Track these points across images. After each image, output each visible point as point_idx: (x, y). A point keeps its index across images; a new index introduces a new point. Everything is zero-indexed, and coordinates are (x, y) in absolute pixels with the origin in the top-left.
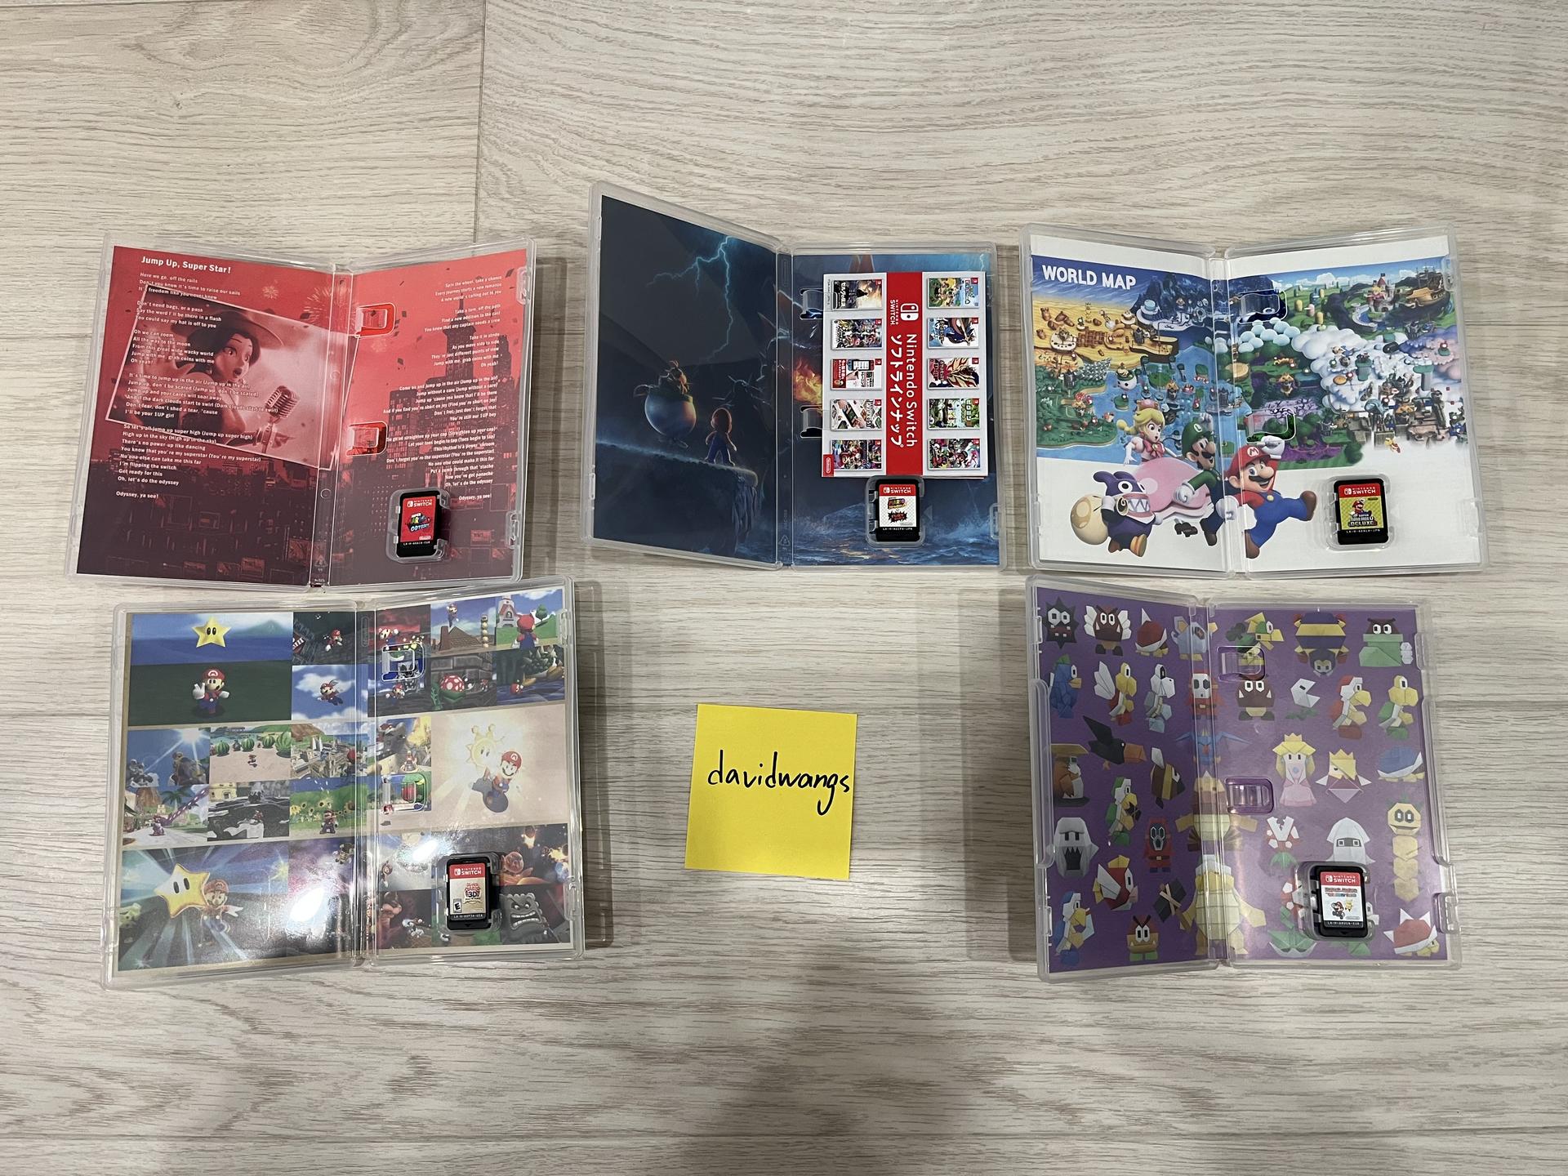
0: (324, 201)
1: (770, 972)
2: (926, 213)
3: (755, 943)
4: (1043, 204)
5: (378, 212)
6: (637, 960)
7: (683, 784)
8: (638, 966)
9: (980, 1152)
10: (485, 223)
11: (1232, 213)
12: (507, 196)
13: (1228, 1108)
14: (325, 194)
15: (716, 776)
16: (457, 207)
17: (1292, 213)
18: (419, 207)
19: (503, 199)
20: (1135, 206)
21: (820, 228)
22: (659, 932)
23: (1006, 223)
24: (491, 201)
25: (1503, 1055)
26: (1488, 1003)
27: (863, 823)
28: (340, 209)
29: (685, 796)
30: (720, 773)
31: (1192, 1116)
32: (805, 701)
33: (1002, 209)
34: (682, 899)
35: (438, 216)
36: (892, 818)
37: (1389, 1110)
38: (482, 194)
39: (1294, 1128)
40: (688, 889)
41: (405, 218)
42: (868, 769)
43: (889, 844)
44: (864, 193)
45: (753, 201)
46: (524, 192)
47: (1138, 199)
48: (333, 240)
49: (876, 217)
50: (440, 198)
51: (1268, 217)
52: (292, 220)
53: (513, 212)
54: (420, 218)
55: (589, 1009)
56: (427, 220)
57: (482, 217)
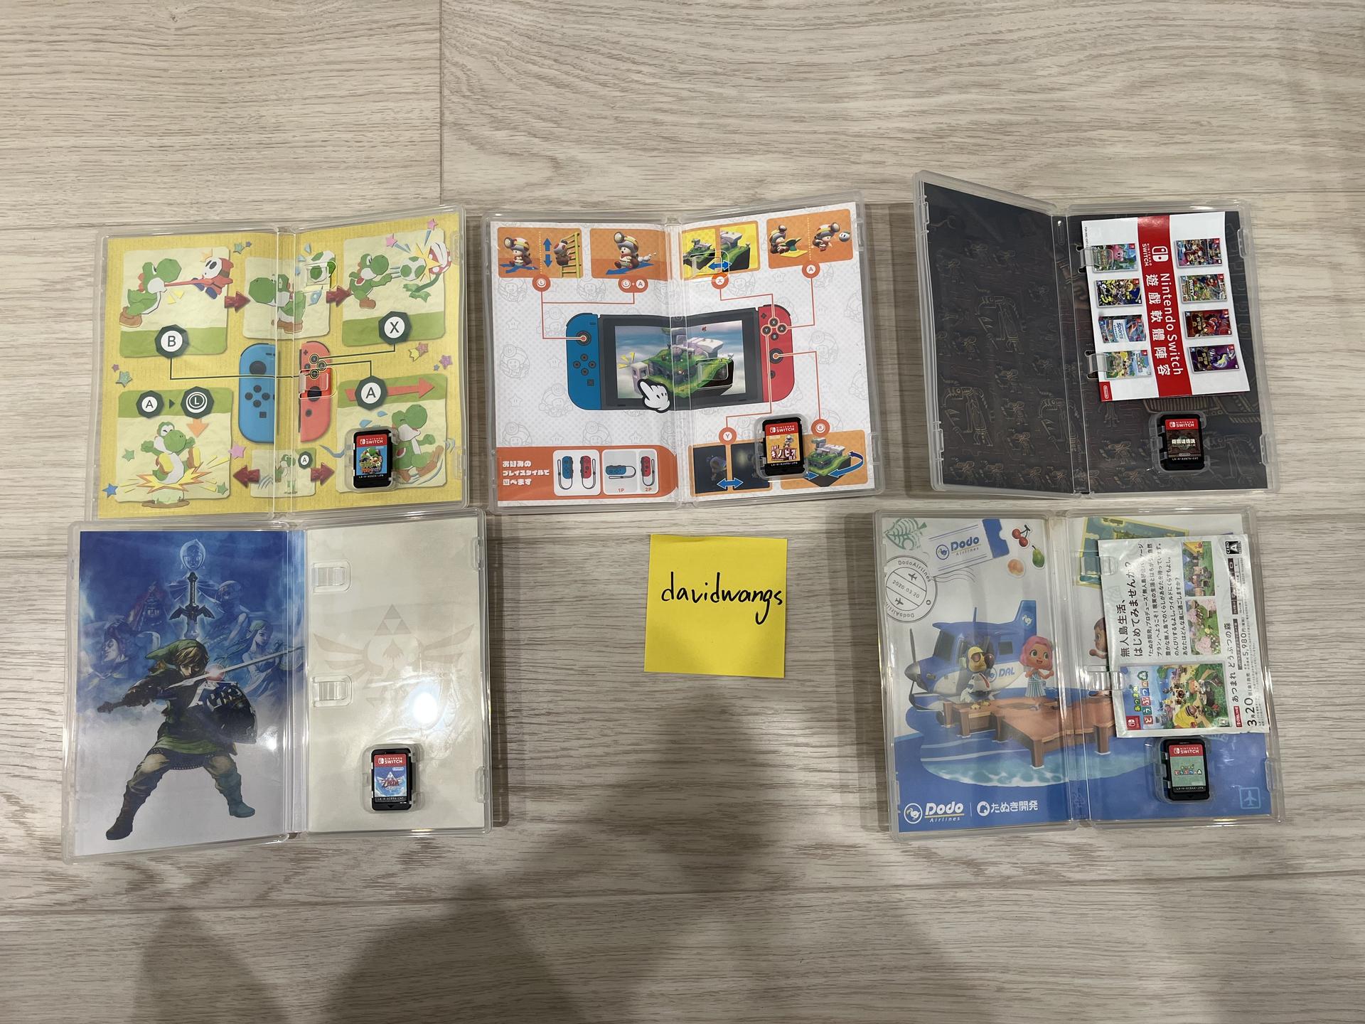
0: (308, 101)
1: (720, 757)
2: (837, 102)
3: (706, 733)
4: (939, 91)
5: (355, 110)
6: (606, 750)
7: (640, 601)
8: (607, 754)
9: (901, 901)
10: (449, 118)
11: (1103, 96)
12: (468, 94)
13: (1109, 859)
14: (307, 94)
15: (668, 595)
16: (425, 104)
17: (1155, 95)
18: (391, 105)
19: (464, 96)
20: (1019, 91)
21: (744, 116)
22: (625, 726)
23: (907, 109)
24: (455, 99)
25: (1339, 811)
26: (1326, 767)
27: (795, 630)
28: (318, 108)
29: (643, 610)
30: (672, 591)
31: (1078, 866)
32: (742, 529)
33: (903, 97)
34: (643, 697)
35: (408, 112)
36: (819, 626)
37: (1243, 859)
38: (446, 92)
39: (1165, 875)
40: (647, 689)
41: (379, 115)
42: (798, 585)
43: (819, 647)
44: (782, 84)
45: (685, 94)
46: (483, 90)
47: (1022, 85)
48: (316, 136)
49: (793, 106)
50: (410, 97)
51: (1135, 100)
52: (279, 118)
53: (474, 108)
54: (393, 115)
55: (566, 791)
56: (398, 116)
57: (447, 113)
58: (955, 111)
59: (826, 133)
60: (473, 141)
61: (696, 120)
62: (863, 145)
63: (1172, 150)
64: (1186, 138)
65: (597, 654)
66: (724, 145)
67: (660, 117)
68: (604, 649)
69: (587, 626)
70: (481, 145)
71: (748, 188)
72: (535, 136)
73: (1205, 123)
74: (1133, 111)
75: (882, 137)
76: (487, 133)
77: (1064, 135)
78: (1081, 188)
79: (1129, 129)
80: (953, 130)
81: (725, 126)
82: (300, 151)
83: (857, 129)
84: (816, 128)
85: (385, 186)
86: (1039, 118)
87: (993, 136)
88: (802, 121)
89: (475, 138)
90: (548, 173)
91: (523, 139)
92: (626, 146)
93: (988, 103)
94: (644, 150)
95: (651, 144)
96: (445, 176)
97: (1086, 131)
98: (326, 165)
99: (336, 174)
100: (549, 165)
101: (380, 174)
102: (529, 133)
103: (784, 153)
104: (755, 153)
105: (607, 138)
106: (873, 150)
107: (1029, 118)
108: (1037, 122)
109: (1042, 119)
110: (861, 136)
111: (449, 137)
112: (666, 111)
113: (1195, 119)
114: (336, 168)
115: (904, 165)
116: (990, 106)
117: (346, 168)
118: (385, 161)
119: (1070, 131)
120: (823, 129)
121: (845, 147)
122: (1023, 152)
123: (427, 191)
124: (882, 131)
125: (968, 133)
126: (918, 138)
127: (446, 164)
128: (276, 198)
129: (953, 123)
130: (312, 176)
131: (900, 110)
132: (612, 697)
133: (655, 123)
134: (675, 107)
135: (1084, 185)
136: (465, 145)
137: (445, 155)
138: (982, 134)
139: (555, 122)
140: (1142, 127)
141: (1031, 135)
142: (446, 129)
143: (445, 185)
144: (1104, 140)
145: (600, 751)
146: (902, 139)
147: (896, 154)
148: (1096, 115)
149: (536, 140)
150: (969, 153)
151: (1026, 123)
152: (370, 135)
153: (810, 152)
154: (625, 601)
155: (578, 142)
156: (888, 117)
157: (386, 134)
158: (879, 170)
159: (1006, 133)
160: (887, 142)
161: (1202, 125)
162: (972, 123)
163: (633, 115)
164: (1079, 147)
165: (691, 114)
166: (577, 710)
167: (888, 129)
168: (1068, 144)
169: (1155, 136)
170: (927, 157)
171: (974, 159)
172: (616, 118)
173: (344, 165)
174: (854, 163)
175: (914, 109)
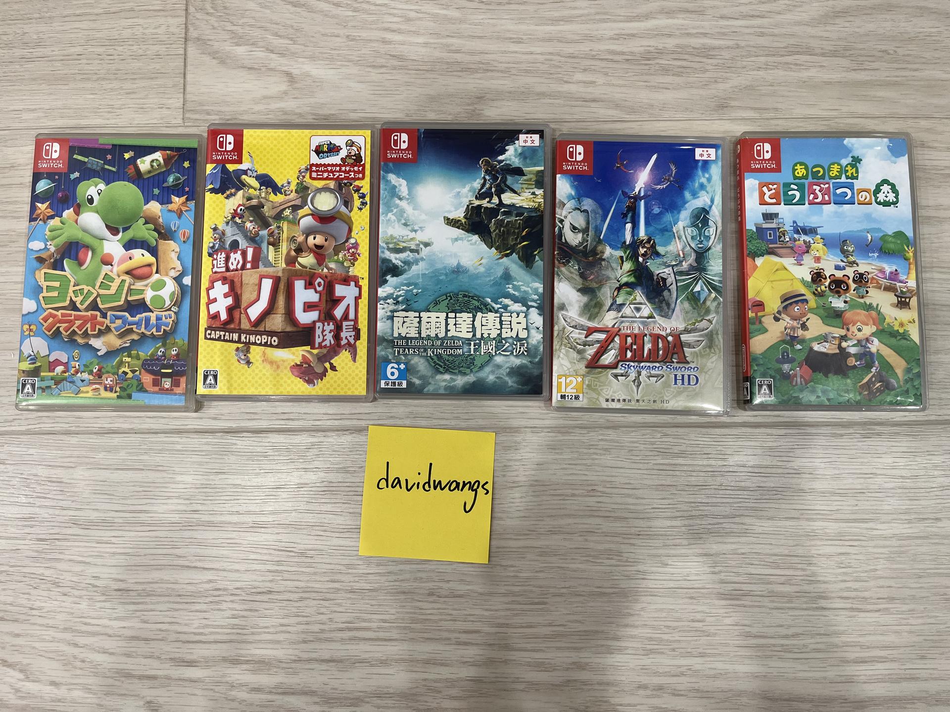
0: (66, 19)
1: (426, 635)
2: (552, 24)
3: (415, 613)
4: (647, 16)
5: (107, 26)
6: (323, 627)
7: (357, 489)
8: (322, 631)
10: (193, 33)
11: (798, 23)
12: (212, 11)
14: (66, 13)
15: (383, 483)
16: (171, 21)
17: (847, 24)
18: (141, 21)
19: (207, 14)
20: (722, 17)
22: (340, 605)
23: (617, 32)
24: (199, 15)
27: (501, 519)
28: (77, 25)
29: (359, 498)
30: (387, 480)
32: (453, 423)
33: (615, 21)
34: (357, 579)
35: (155, 28)
38: (191, 9)
40: (361, 571)
41: (129, 30)
42: (504, 476)
43: (520, 535)
44: (502, 8)
45: (413, 15)
46: (225, 8)
47: (725, 12)
48: (73, 50)
49: (511, 27)
50: (159, 14)
51: (828, 28)
52: (41, 35)
53: (216, 25)
54: (141, 30)
55: (284, 665)
56: (146, 31)
57: (191, 29)
58: (663, 35)
59: (541, 54)
60: (214, 55)
61: (421, 40)
62: (575, 65)
63: (862, 76)
64: (875, 65)
65: (316, 538)
66: (448, 63)
67: (389, 36)
68: (322, 533)
69: (308, 511)
70: (223, 60)
71: (469, 105)
72: (272, 52)
73: (892, 52)
74: (827, 39)
75: (593, 58)
76: (228, 48)
77: (763, 59)
78: (776, 109)
79: (823, 55)
80: (661, 52)
81: (448, 46)
82: (58, 64)
83: (571, 51)
84: (532, 49)
85: (132, 96)
86: (739, 43)
87: (698, 59)
88: (520, 42)
89: (217, 52)
90: (284, 87)
91: (261, 55)
92: (356, 63)
93: (693, 28)
94: (374, 67)
95: (382, 61)
96: (188, 89)
97: (782, 56)
98: (79, 77)
99: (89, 85)
100: (285, 79)
101: (128, 85)
102: (267, 49)
103: (502, 71)
104: (476, 71)
105: (338, 55)
106: (585, 70)
107: (730, 43)
108: (738, 46)
109: (743, 44)
110: (574, 57)
111: (192, 50)
112: (394, 31)
113: (884, 48)
114: (89, 79)
115: (613, 85)
116: (694, 31)
117: (98, 79)
118: (133, 73)
119: (767, 55)
120: (538, 50)
121: (560, 67)
122: (725, 75)
123: (170, 101)
124: (594, 53)
125: (675, 56)
126: (628, 60)
127: (188, 76)
128: (34, 107)
129: (661, 46)
130: (66, 87)
131: (611, 33)
132: (327, 579)
133: (384, 41)
134: (403, 27)
135: (779, 106)
136: (206, 58)
137: (189, 68)
138: (686, 57)
139: (291, 39)
140: (834, 54)
141: (732, 59)
142: (190, 44)
143: (188, 96)
144: (800, 65)
145: (316, 628)
146: (612, 61)
147: (606, 74)
148: (792, 41)
149: (273, 56)
150: (673, 75)
151: (728, 47)
152: (120, 48)
153: (527, 71)
154: (343, 489)
155: (312, 58)
156: (600, 39)
157: (135, 48)
158: (590, 90)
159: (708, 57)
160: (598, 63)
161: (889, 54)
162: (677, 46)
163: (364, 34)
164: (776, 71)
165: (416, 33)
166: (297, 590)
167: (599, 51)
168: (767, 67)
169: (845, 62)
170: (636, 78)
171: (677, 80)
172: (348, 37)
173: (95, 77)
174: (566, 82)
175: (623, 32)
